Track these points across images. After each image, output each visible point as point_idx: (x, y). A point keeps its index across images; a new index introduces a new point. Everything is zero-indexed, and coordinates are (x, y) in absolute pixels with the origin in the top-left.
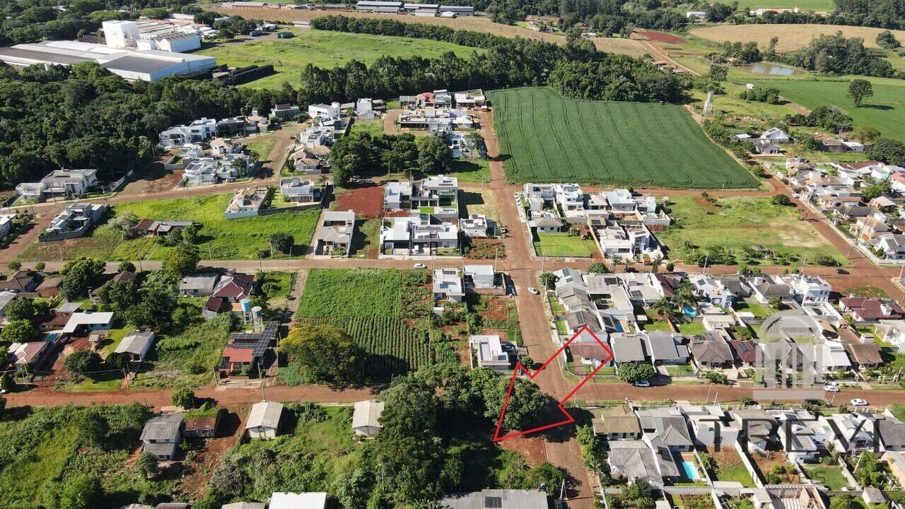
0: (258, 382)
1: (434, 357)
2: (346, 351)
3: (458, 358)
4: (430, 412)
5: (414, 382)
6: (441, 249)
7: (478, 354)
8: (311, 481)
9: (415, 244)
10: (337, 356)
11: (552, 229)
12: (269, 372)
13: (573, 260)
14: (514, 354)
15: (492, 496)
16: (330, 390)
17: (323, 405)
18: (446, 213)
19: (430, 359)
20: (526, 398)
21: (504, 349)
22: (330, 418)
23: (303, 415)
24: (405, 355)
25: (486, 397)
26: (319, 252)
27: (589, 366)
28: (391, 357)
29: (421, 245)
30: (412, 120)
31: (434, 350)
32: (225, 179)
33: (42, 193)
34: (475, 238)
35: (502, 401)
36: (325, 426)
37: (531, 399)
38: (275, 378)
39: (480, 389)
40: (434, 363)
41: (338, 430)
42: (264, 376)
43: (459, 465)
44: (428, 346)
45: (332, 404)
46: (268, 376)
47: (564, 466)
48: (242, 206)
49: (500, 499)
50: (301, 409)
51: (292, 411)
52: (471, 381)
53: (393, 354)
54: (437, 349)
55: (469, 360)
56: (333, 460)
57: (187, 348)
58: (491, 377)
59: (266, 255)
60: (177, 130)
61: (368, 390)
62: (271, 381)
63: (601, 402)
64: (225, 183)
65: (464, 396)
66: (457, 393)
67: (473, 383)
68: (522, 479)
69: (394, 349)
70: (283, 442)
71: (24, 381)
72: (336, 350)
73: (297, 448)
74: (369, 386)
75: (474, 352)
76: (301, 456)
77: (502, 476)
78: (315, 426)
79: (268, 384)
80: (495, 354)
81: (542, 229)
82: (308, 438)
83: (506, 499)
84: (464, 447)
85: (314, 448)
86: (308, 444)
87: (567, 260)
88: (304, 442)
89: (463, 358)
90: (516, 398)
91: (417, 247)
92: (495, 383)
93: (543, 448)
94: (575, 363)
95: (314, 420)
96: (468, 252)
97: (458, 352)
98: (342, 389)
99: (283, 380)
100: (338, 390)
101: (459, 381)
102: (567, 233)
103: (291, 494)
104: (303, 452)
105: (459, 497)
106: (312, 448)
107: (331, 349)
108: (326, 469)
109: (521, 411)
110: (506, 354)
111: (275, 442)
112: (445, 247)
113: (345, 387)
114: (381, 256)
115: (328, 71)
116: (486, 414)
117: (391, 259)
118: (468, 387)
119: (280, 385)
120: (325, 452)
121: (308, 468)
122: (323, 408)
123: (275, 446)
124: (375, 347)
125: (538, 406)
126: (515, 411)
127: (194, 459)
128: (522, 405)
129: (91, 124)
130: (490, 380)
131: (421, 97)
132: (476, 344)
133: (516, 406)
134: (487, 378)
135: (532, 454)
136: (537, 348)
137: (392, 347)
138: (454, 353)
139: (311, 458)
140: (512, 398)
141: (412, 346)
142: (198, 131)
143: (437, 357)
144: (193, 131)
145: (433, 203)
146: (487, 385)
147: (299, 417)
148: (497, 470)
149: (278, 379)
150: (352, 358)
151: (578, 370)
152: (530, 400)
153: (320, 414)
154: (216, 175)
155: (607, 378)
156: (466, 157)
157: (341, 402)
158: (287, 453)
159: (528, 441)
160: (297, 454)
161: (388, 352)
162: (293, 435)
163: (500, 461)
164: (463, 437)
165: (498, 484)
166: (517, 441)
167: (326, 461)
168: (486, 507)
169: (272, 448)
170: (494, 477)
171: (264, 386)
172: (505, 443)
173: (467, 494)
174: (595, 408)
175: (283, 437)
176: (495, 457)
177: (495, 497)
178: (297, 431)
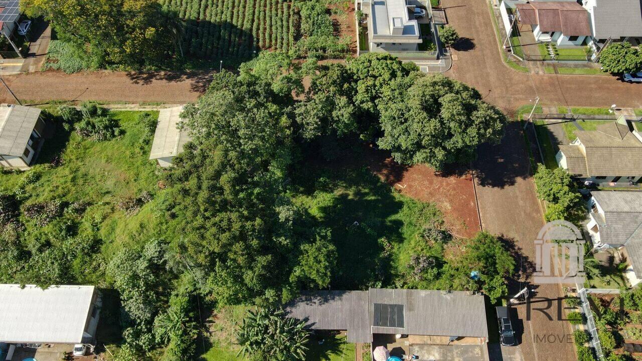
1: (298, 26)
2: (140, 18)
3: (336, 26)
4: (280, 143)
5: (249, 85)
7: (369, 22)
8: (75, 257)
10: (120, 28)
12: (35, 48)
14: (426, 21)
15: (387, 301)
16: (128, 80)
17: (114, 108)
19: (292, 29)
20: (460, 122)
21: (412, 14)
22: (122, 132)
23: (77, 126)
24: (253, 21)
25: (384, 116)
27: (547, 44)
28: (229, 26)
31: (298, 13)
35: (416, 127)
36: (114, 146)
37: (469, 123)
38: (44, 59)
39: (373, 99)
40: (297, 37)
41: (133, 155)
42: (26, 54)
43: (328, 256)
44: (289, 7)
45: (130, 107)
46: (34, 55)
47: (510, 235)
49: (400, 308)
50: (77, 116)
51: (59, 120)
52: (356, 81)
53: (234, 22)
54: (304, 13)
55: (353, 31)
56: (116, 216)
58: (393, 75)
61: (187, 83)
62: (36, 63)
63: (569, 111)
65: (343, 113)
66: (330, 104)
67: (361, 87)
68: (439, 263)
69: (235, 11)
70: (38, 177)
72: (120, 14)
73: (60, 191)
74: (190, 76)
75: (363, 18)
76: (65, 205)
77: (405, 256)
78: (98, 147)
79: (32, 69)
80: (398, 25)
82: (83, 170)
83: (411, 309)
84: (338, 192)
85: (90, 191)
86: (81, 182)
88: (74, 180)
89: (343, 27)
90: (442, 123)
92: (403, 89)
93: (474, 196)
94: (522, 39)
95: (95, 137)
97: (337, 17)
98: (147, 80)
99: (56, 61)
100: (141, 82)
101: (334, 82)
103: (32, 289)
104: (69, 198)
105: (326, 300)
106: (88, 189)
107: (110, 14)
108: (102, 234)
109: (449, 144)
110: (414, 23)
111: (22, 179)
113: (151, 76)
116: (382, 144)
118: (350, 95)
119: (51, 70)
120: (107, 198)
121: (72, 230)
122: (114, 114)
123: (23, 188)
124: (206, 7)
125: (480, 136)
126: (437, 145)
128: (450, 136)
130: (392, 82)
132: (366, 4)
133: (442, 136)
134: (387, 76)
135: (454, 209)
136: (462, 12)
137: (233, 7)
138: (331, 18)
139: (81, 211)
140: (434, 123)
141: (265, 6)
143: (303, 26)
146: (386, 91)
147: (73, 129)
148: (396, 245)
149: (48, 60)
150: (150, 32)
151: (528, 51)
152: (467, 126)
153: (106, 127)
155: (576, 66)
157: (144, 104)
158: (41, 199)
159: (448, 184)
160: (58, 202)
161: (226, 17)
162: (57, 165)
163: (399, 224)
164: (337, 177)
165: (397, 276)
166: (431, 183)
167: (104, 218)
168: (376, 323)
169: (16, 190)
170: (389, 258)
171: (25, 71)
172: (410, 186)
173: (340, 295)
174: (560, 121)
175: (38, 168)
176: (389, 214)
177: (392, 306)
178: (64, 157)
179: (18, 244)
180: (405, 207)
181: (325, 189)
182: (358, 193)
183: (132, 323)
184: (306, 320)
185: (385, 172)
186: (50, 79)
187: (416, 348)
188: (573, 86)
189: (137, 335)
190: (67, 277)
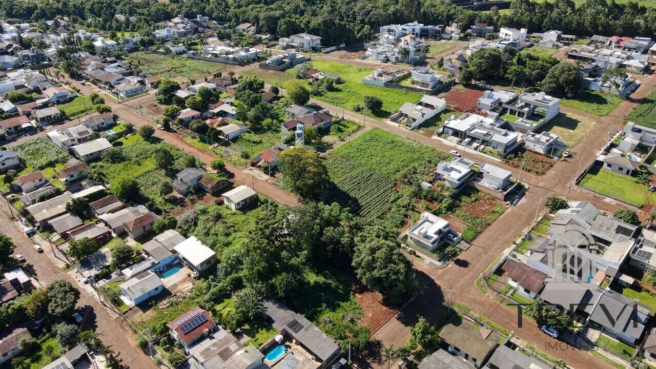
0: (266, 177)
1: (383, 213)
3: (403, 224)
6: (489, 148)
7: (415, 226)
8: (220, 243)
9: (469, 137)
11: (621, 169)
12: (277, 175)
13: (614, 202)
15: (300, 321)
18: (523, 124)
19: (379, 214)
23: (263, 206)
24: (367, 204)
26: (394, 120)
27: (511, 288)
29: (474, 139)
30: (582, 53)
32: (390, 61)
33: (287, 44)
34: (531, 151)
38: (276, 180)
40: (379, 217)
42: (272, 175)
44: (390, 206)
46: (275, 177)
48: (376, 76)
49: (302, 327)
50: (266, 202)
51: (259, 201)
53: (359, 200)
57: (254, 142)
59: (358, 110)
60: (393, 27)
62: (272, 180)
63: (484, 321)
64: (389, 63)
69: (364, 197)
70: (234, 214)
71: (174, 127)
73: (236, 222)
76: (233, 227)
77: (327, 315)
79: (269, 181)
81: (609, 165)
83: (306, 330)
84: (329, 281)
86: (245, 223)
87: (608, 200)
88: (244, 221)
89: (407, 225)
91: (467, 140)
93: (387, 320)
94: (500, 278)
96: (510, 159)
97: (409, 220)
99: (280, 182)
100: (300, 203)
102: (635, 179)
103: (199, 243)
104: (236, 225)
105: (280, 307)
108: (234, 242)
110: (436, 236)
111: (230, 212)
112: (493, 148)
114: (435, 137)
115: (537, 4)
117: (440, 141)
119: (275, 184)
120: (247, 233)
121: (227, 235)
123: (227, 215)
127: (192, 200)
129: (345, 12)
131: (615, 39)
135: (371, 318)
136: (480, 251)
138: (405, 219)
139: (235, 231)
142: (405, 30)
143: (387, 215)
144: (403, 29)
145: (521, 115)
147: (260, 206)
148: (328, 310)
151: (496, 284)
154: (386, 57)
156: (602, 92)
158: (228, 221)
159: (381, 308)
160: (232, 224)
161: (357, 197)
162: (244, 214)
163: (339, 306)
164: (334, 275)
165: (316, 320)
166: (373, 303)
167: (240, 237)
168: (288, 326)
169: (225, 214)
170: (320, 312)
171: (266, 181)
172: (362, 298)
173: (287, 309)
174: (473, 321)
175: (238, 212)
176: (340, 301)
177: (300, 325)
178: (248, 213)
179: (209, 230)
180: (349, 302)
181: (325, 276)
182: (337, 287)
183: (216, 276)
184: (266, 308)
185: (358, 287)
186: (272, 188)
187: (297, 351)
188: (503, 313)
189: (213, 280)
190: (212, 247)
